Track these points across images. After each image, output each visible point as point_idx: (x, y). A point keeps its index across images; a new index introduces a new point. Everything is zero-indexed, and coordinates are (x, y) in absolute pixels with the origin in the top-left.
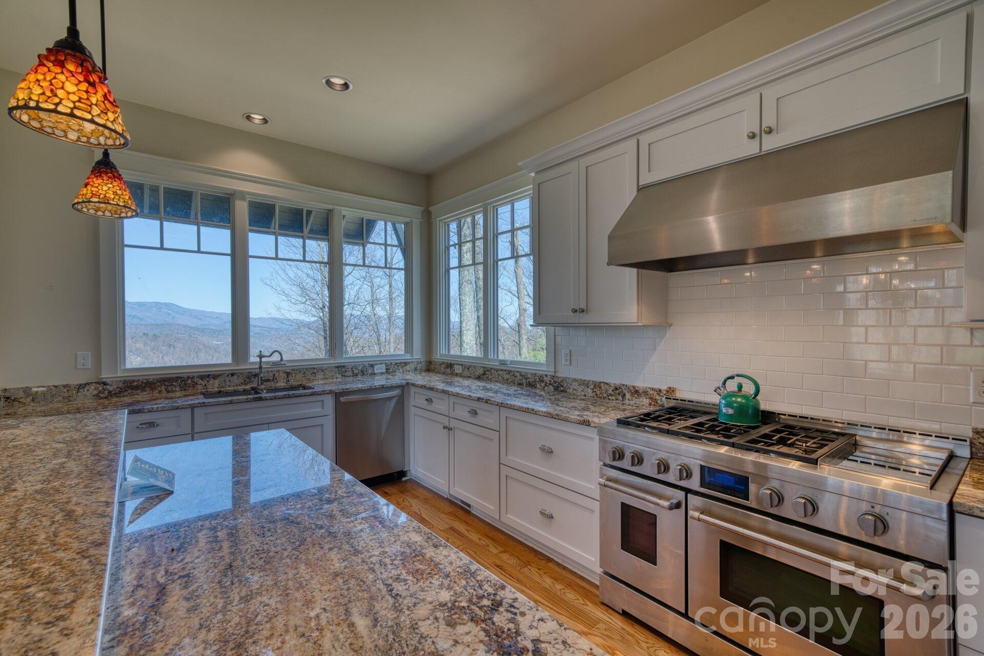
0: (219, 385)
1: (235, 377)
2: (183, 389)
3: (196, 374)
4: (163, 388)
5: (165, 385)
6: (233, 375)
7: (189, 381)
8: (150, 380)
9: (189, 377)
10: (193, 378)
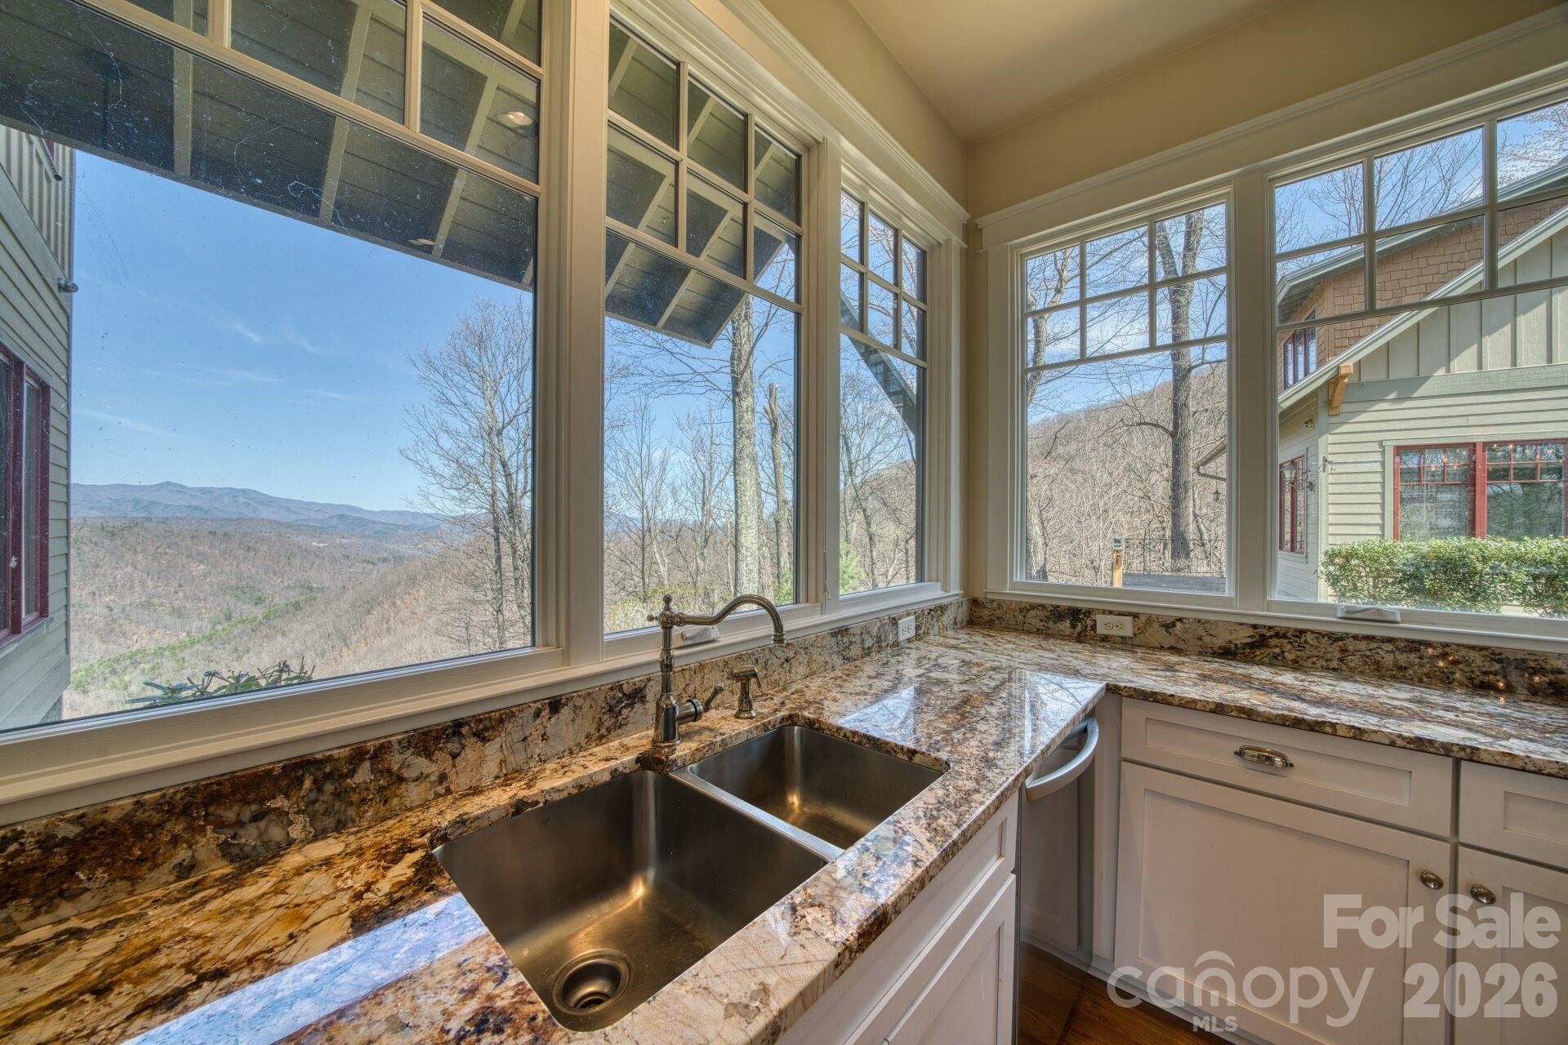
0: (502, 762)
1: (565, 713)
2: (329, 822)
3: (396, 733)
4: (207, 843)
5: (220, 825)
6: (555, 706)
7: (364, 774)
8: (113, 816)
9: (358, 755)
10: (383, 749)
